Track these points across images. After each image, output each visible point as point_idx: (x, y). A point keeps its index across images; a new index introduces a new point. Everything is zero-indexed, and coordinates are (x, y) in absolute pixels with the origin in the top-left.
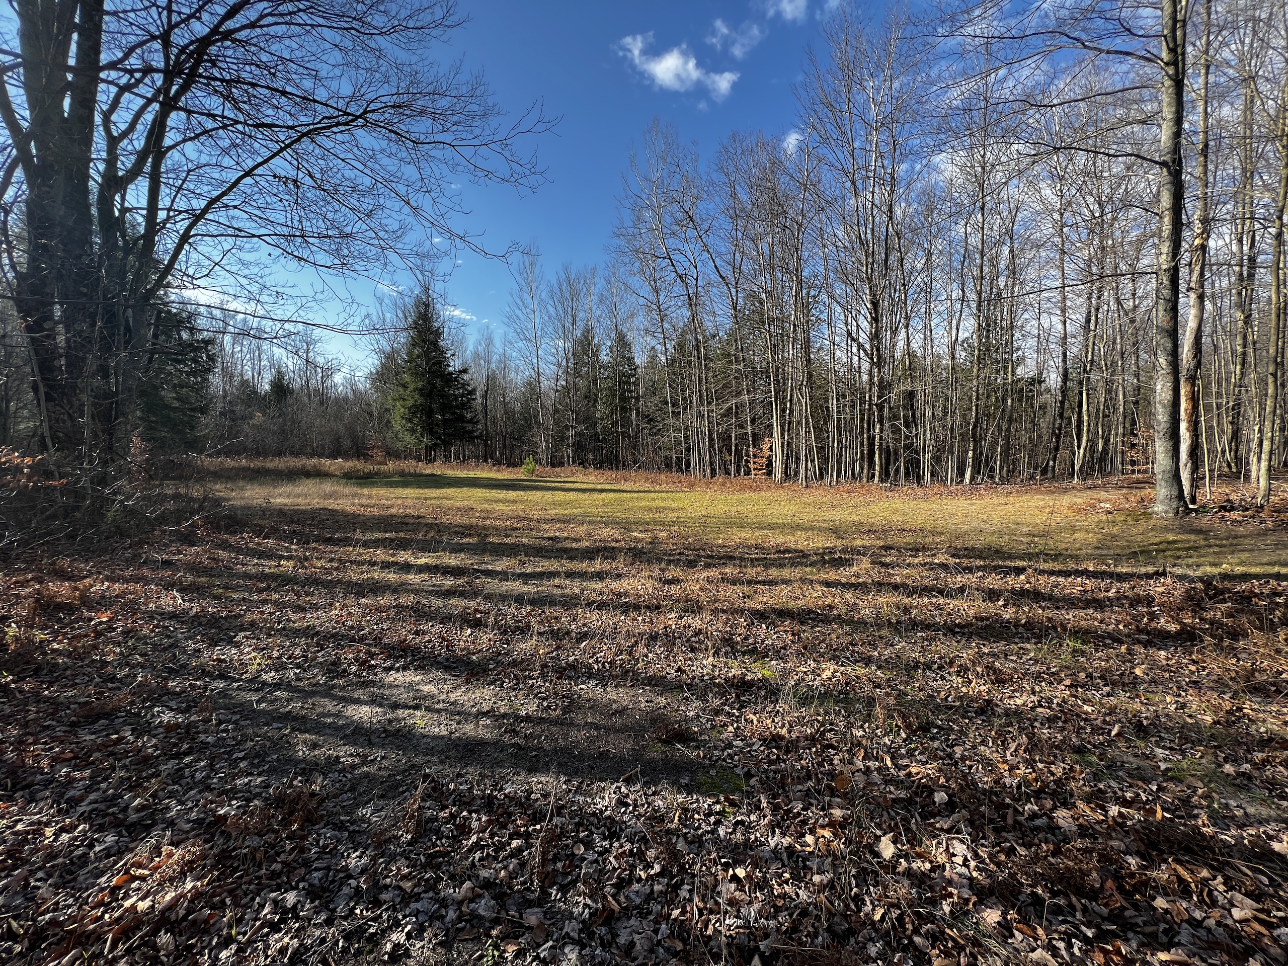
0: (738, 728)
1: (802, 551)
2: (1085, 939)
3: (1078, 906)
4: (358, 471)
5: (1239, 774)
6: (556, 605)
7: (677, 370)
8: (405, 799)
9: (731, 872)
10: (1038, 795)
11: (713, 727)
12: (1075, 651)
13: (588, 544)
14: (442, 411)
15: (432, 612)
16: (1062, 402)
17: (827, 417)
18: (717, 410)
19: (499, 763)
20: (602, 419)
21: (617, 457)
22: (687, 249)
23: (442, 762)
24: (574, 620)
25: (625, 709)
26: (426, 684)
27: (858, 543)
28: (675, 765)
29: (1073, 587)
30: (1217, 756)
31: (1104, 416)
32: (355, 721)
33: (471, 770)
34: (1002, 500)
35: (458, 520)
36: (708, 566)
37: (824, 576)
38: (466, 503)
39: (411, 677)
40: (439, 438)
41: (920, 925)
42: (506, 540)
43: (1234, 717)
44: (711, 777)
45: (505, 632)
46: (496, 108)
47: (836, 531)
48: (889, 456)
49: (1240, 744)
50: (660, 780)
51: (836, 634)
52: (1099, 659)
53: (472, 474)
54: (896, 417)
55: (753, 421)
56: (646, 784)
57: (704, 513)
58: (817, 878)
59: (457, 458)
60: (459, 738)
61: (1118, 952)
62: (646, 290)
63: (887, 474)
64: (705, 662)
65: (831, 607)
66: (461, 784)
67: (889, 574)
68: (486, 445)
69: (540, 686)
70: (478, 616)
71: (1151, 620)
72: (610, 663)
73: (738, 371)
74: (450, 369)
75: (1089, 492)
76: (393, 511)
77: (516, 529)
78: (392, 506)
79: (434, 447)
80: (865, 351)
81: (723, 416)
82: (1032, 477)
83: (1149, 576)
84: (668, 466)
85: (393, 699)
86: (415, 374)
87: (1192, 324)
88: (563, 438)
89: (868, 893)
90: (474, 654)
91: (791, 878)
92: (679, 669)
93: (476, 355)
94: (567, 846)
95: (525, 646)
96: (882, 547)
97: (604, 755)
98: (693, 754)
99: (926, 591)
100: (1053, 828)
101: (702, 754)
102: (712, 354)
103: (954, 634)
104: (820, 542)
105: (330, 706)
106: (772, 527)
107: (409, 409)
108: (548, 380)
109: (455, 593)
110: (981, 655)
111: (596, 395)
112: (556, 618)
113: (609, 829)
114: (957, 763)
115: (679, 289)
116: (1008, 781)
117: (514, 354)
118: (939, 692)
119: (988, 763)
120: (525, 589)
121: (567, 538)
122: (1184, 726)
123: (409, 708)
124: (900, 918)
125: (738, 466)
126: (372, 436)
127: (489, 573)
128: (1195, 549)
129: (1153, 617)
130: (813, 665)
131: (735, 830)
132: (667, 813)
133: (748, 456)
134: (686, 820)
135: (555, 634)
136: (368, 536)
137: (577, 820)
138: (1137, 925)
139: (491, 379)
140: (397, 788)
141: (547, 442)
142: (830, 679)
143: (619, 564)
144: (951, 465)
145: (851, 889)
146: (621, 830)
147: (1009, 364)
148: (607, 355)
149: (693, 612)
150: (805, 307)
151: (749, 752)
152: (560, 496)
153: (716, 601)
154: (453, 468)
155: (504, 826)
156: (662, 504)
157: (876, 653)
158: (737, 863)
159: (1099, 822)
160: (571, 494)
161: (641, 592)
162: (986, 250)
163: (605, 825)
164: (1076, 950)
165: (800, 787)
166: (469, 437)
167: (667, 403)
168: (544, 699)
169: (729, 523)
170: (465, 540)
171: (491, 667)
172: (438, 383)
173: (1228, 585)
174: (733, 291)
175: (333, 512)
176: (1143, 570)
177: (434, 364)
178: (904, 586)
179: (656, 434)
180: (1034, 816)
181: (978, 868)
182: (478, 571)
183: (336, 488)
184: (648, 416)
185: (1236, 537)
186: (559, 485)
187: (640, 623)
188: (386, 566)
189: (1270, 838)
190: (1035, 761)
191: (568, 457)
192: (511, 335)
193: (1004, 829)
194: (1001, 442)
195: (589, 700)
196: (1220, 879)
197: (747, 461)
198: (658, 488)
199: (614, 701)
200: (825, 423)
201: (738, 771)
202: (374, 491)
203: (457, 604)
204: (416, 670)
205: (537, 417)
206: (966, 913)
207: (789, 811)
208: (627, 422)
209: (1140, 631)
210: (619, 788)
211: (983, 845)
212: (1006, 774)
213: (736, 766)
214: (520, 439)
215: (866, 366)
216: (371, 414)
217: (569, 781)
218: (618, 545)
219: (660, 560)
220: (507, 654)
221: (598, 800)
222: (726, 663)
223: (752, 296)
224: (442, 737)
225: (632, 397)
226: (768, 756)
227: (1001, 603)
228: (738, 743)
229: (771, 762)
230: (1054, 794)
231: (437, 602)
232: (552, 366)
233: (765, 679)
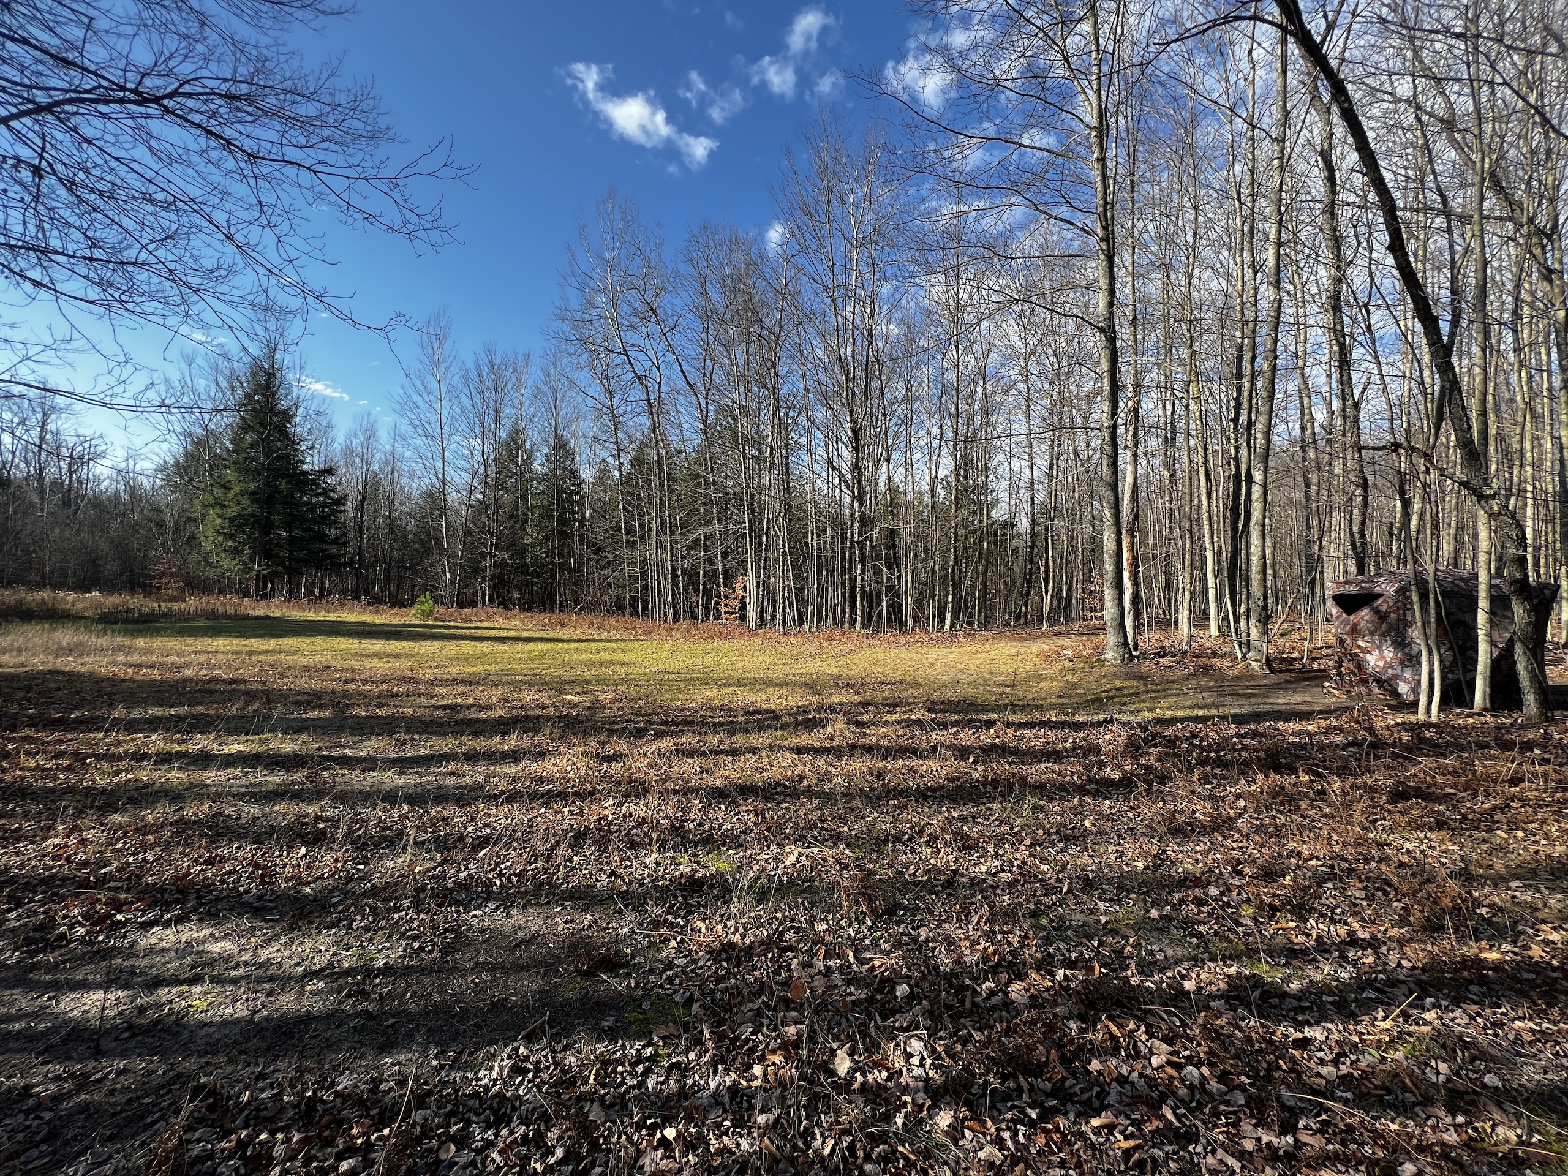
0: (682, 941)
1: (773, 711)
2: (1031, 1124)
3: (1025, 1086)
4: (128, 610)
5: (1162, 917)
6: (447, 800)
7: (633, 490)
8: (156, 1133)
9: (658, 1135)
10: (995, 970)
11: (651, 944)
12: (1035, 807)
13: (502, 713)
14: (289, 526)
15: (241, 827)
16: (1031, 547)
17: (807, 556)
18: (682, 542)
19: (332, 1046)
20: (533, 546)
21: (552, 595)
22: (648, 346)
23: (232, 1061)
24: (473, 819)
25: (535, 937)
26: (218, 940)
27: (836, 699)
28: (597, 1004)
29: (1037, 739)
30: (1145, 902)
31: (1066, 564)
32: (72, 1019)
33: (283, 1065)
34: (980, 647)
35: (302, 684)
36: (660, 735)
37: (795, 741)
38: (318, 658)
39: (190, 932)
40: (282, 564)
41: (872, 1149)
42: (379, 712)
43: (1160, 860)
44: (644, 1012)
45: (364, 846)
46: (391, 134)
47: (812, 687)
48: (872, 599)
49: (1163, 887)
50: (575, 1027)
51: (806, 810)
52: (1057, 812)
53: (332, 617)
54: (878, 557)
55: (725, 555)
56: (555, 1038)
57: (662, 667)
58: (761, 1119)
59: (310, 592)
60: (267, 1019)
61: (1057, 1129)
62: (596, 389)
63: (870, 619)
64: (647, 860)
65: (801, 778)
66: (262, 1090)
67: (865, 734)
68: (359, 575)
69: (412, 920)
70: (321, 826)
71: (1099, 769)
72: (517, 875)
73: (706, 495)
74: (305, 467)
75: (1055, 639)
76: (189, 672)
77: (397, 695)
78: (188, 666)
79: (272, 577)
80: (846, 482)
81: (689, 547)
82: (1007, 624)
83: (1099, 724)
84: (621, 608)
85: (154, 971)
86: (245, 469)
87: (1129, 480)
88: (476, 570)
89: (819, 1124)
90: (308, 884)
91: (733, 1125)
92: (613, 874)
93: (349, 452)
94: (430, 1151)
95: (393, 864)
96: (859, 704)
97: (498, 1007)
98: (621, 986)
99: (901, 752)
100: (1008, 1004)
101: (633, 982)
102: (677, 474)
103: (926, 798)
104: (797, 699)
105: (25, 1002)
106: (741, 683)
107: (231, 520)
108: (458, 491)
109: (285, 793)
110: (950, 820)
111: (526, 515)
112: (445, 819)
113: (495, 1113)
114: (921, 947)
115: (637, 392)
116: (967, 959)
117: (408, 454)
118: (907, 869)
119: (949, 942)
120: (402, 781)
121: (473, 706)
122: (1122, 875)
123: (180, 982)
124: (851, 1147)
125: (707, 608)
126: (161, 559)
127: (346, 762)
128: (1136, 694)
129: (1101, 765)
130: (776, 850)
131: (668, 1078)
132: (580, 1072)
133: (718, 597)
134: (607, 1075)
135: (442, 844)
136: (137, 713)
137: (449, 1107)
138: (1075, 1094)
139: (371, 488)
140: (142, 1118)
141: (453, 574)
142: (794, 865)
143: (543, 739)
144: (932, 610)
145: (800, 1123)
146: (514, 1109)
147: (983, 507)
148: (543, 464)
149: (637, 796)
150: (782, 427)
151: (692, 971)
152: (467, 647)
153: (666, 780)
154: (301, 608)
155: (330, 1142)
156: (609, 657)
157: (846, 829)
158: (667, 1121)
159: (1048, 989)
160: (485, 644)
161: (571, 775)
162: (961, 388)
163: (490, 1107)
164: (1021, 1138)
165: (750, 1006)
166: (334, 564)
167: (619, 529)
168: (415, 938)
169: (691, 680)
170: (313, 714)
171: (334, 900)
172: (283, 484)
173: (1159, 729)
174: (703, 402)
175: (72, 677)
176: (1096, 718)
177: (279, 458)
178: (878, 747)
179: (604, 568)
180: (992, 993)
181: (934, 1066)
182: (327, 758)
183: (83, 637)
184: (594, 545)
185: (1167, 682)
186: (468, 632)
187: (566, 818)
188: (165, 759)
189: (1183, 977)
190: (994, 933)
191: (484, 594)
192: (405, 427)
193: (961, 1015)
194: (979, 586)
195: (482, 931)
196: (1143, 1028)
197: (717, 603)
198: (604, 636)
199: (520, 928)
200: (804, 561)
201: (678, 998)
202: (157, 643)
203: (285, 811)
204: (200, 920)
205: (438, 540)
206: (920, 1122)
207: (737, 1038)
208: (565, 551)
209: (1090, 781)
210: (517, 1049)
211: (941, 1038)
212: (967, 952)
213: (676, 992)
214: (412, 569)
215: (847, 499)
216: (161, 525)
217: (443, 1052)
218: (544, 713)
219: (598, 730)
220: (362, 879)
221: (481, 1074)
222: (673, 859)
223: (724, 410)
224: (238, 1021)
225: (575, 520)
226: (716, 972)
227: (971, 760)
228: (682, 961)
229: (718, 980)
230: (1010, 966)
231: (251, 810)
232: (464, 474)
233: (720, 874)
